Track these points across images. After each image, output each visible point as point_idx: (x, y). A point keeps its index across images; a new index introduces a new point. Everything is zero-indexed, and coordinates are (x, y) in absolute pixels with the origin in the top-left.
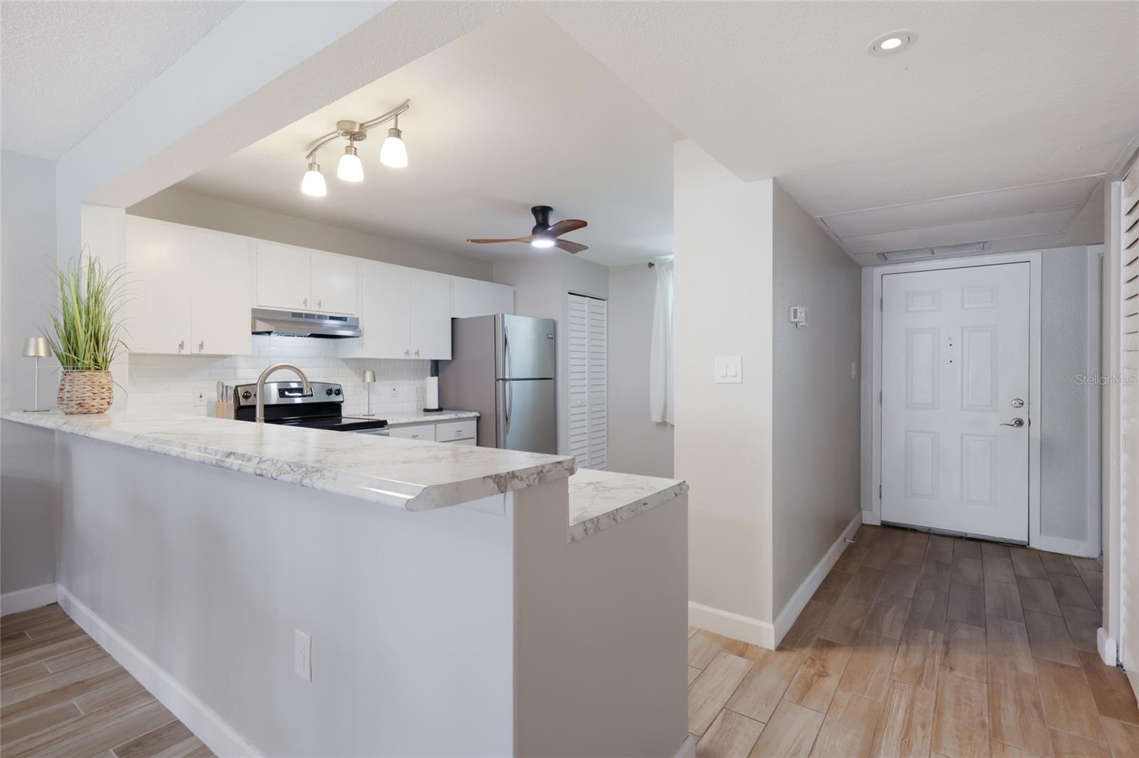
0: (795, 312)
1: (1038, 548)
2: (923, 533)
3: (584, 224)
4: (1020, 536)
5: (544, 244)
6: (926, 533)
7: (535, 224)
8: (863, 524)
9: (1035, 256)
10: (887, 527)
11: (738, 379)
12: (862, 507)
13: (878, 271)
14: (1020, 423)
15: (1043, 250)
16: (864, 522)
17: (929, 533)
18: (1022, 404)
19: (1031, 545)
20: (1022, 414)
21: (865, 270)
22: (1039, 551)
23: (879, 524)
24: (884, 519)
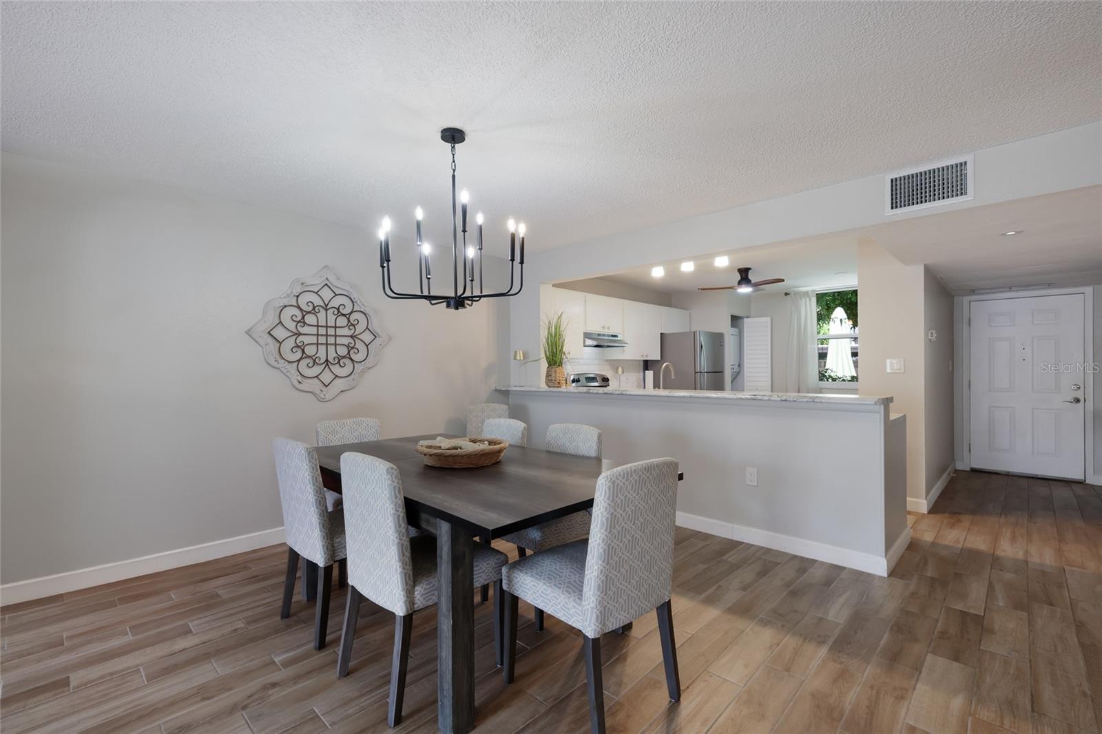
0: (932, 333)
1: (1092, 483)
2: (1003, 475)
3: (783, 280)
4: (1080, 477)
5: (745, 290)
6: (1006, 475)
7: (739, 278)
8: (957, 470)
9: (1089, 290)
10: (975, 471)
11: (902, 371)
12: (955, 458)
13: (966, 299)
14: (1077, 401)
15: (1095, 286)
16: (957, 468)
17: (1008, 475)
18: (1079, 388)
19: (1087, 482)
20: (1079, 394)
21: (956, 299)
22: (1093, 486)
23: (969, 469)
24: (972, 466)
